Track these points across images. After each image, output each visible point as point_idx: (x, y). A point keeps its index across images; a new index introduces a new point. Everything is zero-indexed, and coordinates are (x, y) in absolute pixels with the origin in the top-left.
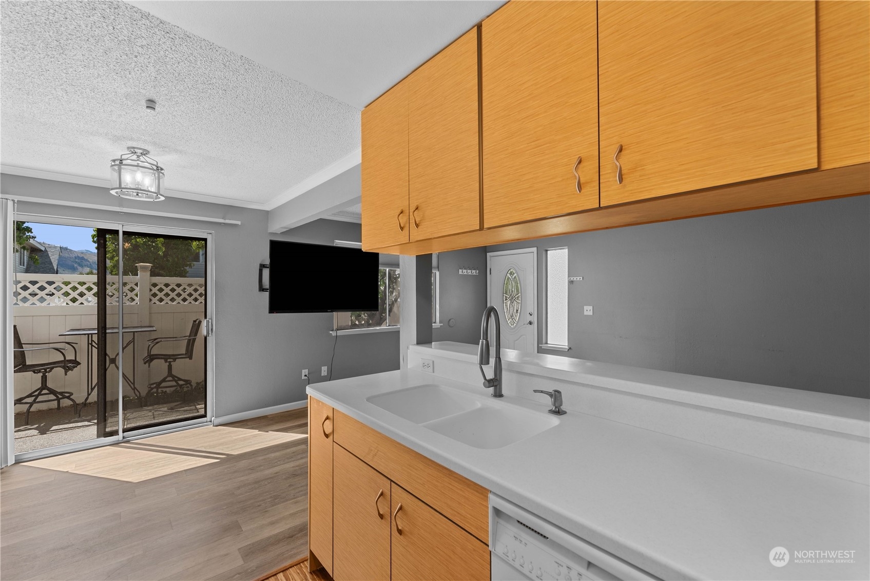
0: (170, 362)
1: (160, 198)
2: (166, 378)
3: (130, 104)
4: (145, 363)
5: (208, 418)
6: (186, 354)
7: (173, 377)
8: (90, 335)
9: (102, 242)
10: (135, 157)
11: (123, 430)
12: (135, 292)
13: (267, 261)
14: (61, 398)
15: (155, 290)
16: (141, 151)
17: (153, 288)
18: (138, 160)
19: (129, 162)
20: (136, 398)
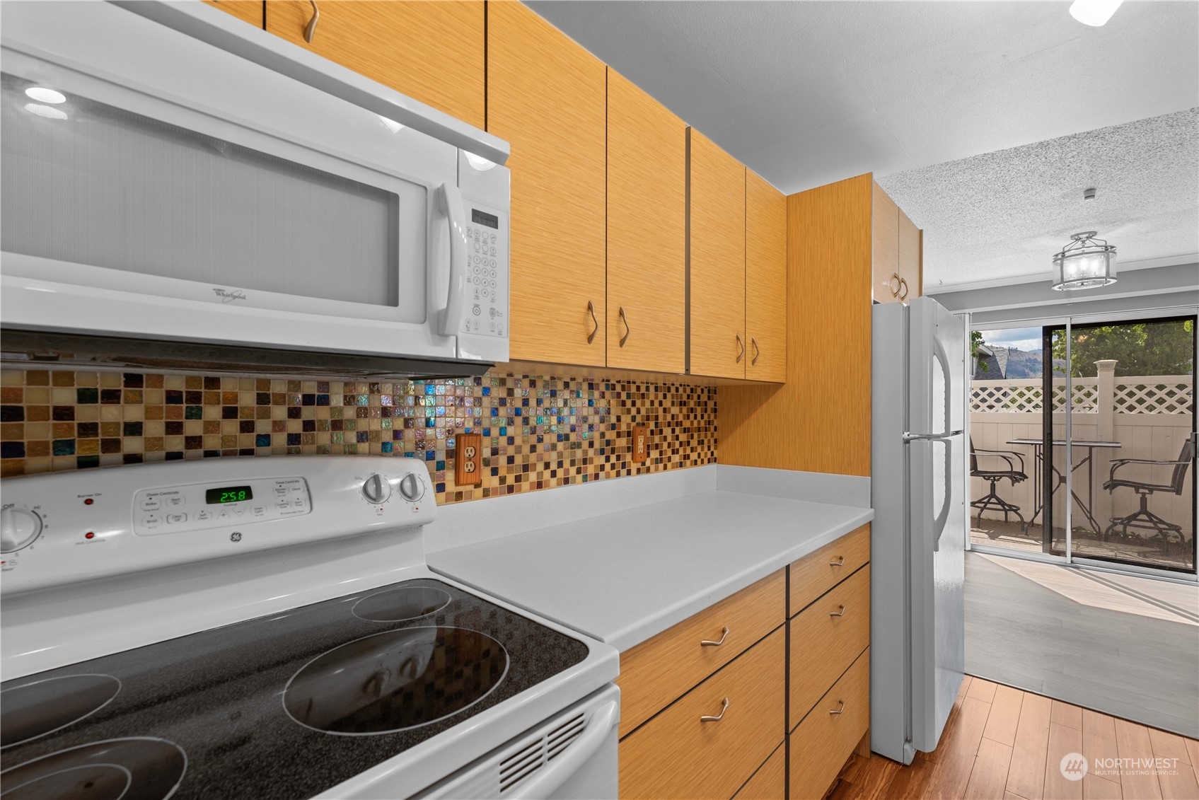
0: (1144, 494)
1: (1110, 282)
2: (1137, 514)
3: (1068, 201)
4: (1105, 488)
6: (1172, 486)
7: (1149, 515)
8: (1038, 446)
9: (1048, 340)
10: (1079, 244)
11: (1071, 553)
12: (1093, 398)
14: (1008, 510)
15: (1122, 394)
16: (1087, 235)
17: (1118, 392)
18: (1083, 247)
19: (1073, 252)
20: (1093, 530)
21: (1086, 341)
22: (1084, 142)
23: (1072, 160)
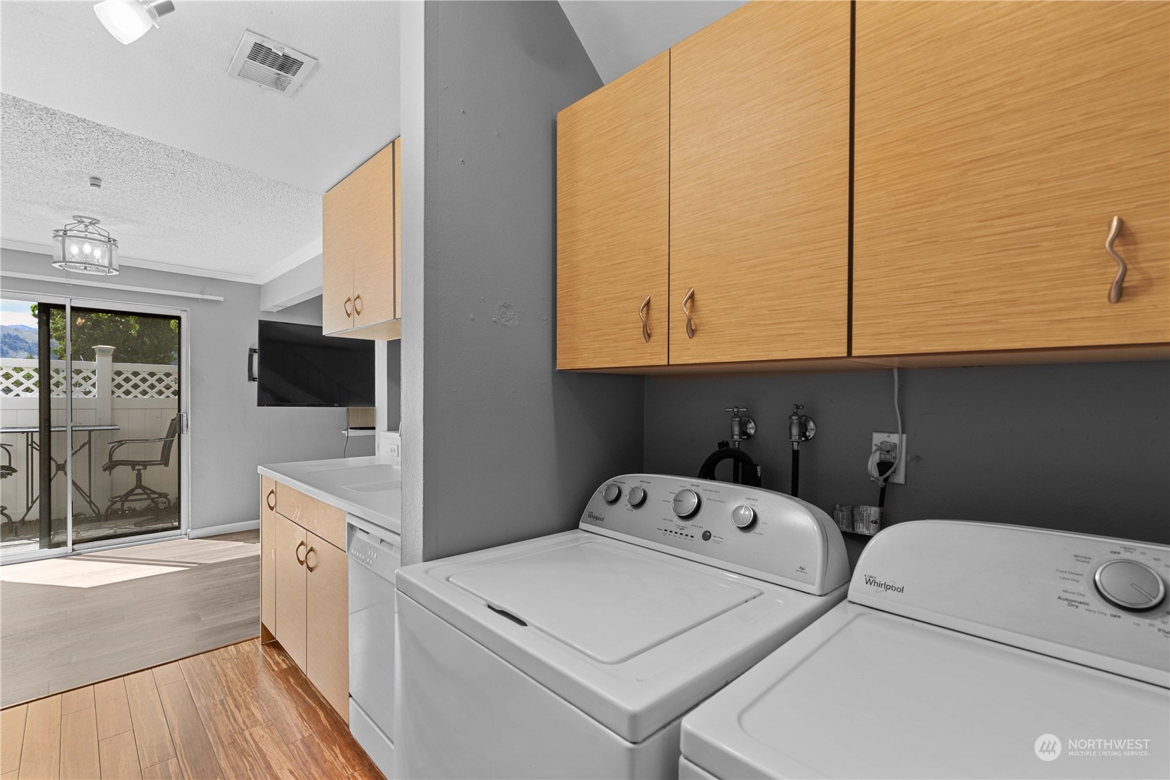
0: (139, 470)
1: (112, 272)
2: (133, 490)
3: (72, 180)
4: (105, 470)
5: (183, 530)
6: (161, 460)
7: (144, 488)
8: (30, 434)
9: (45, 316)
10: (82, 227)
11: (73, 541)
12: (91, 382)
13: (256, 347)
15: (119, 380)
16: (90, 221)
17: (116, 377)
18: (86, 231)
19: (75, 233)
20: (93, 513)
21: (83, 324)
22: (93, 131)
23: (79, 142)
